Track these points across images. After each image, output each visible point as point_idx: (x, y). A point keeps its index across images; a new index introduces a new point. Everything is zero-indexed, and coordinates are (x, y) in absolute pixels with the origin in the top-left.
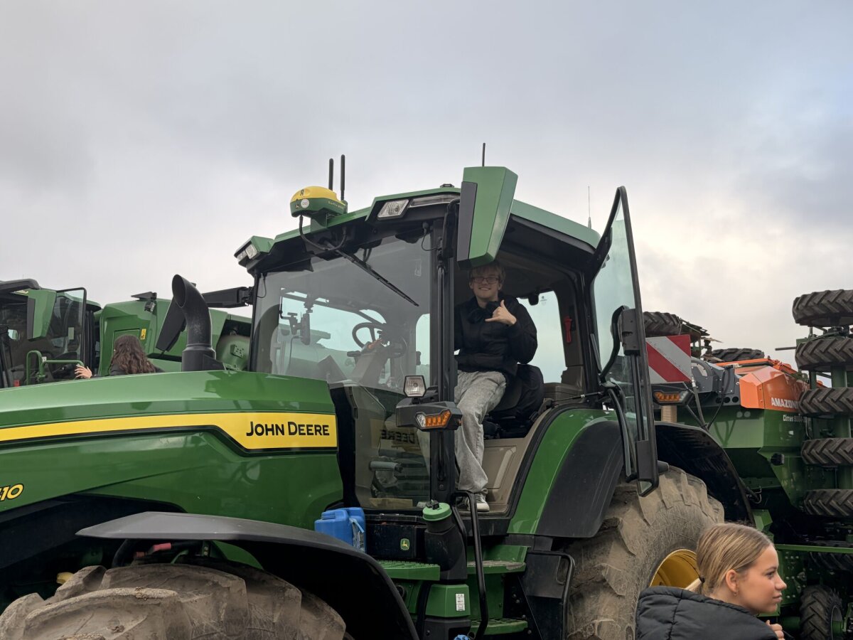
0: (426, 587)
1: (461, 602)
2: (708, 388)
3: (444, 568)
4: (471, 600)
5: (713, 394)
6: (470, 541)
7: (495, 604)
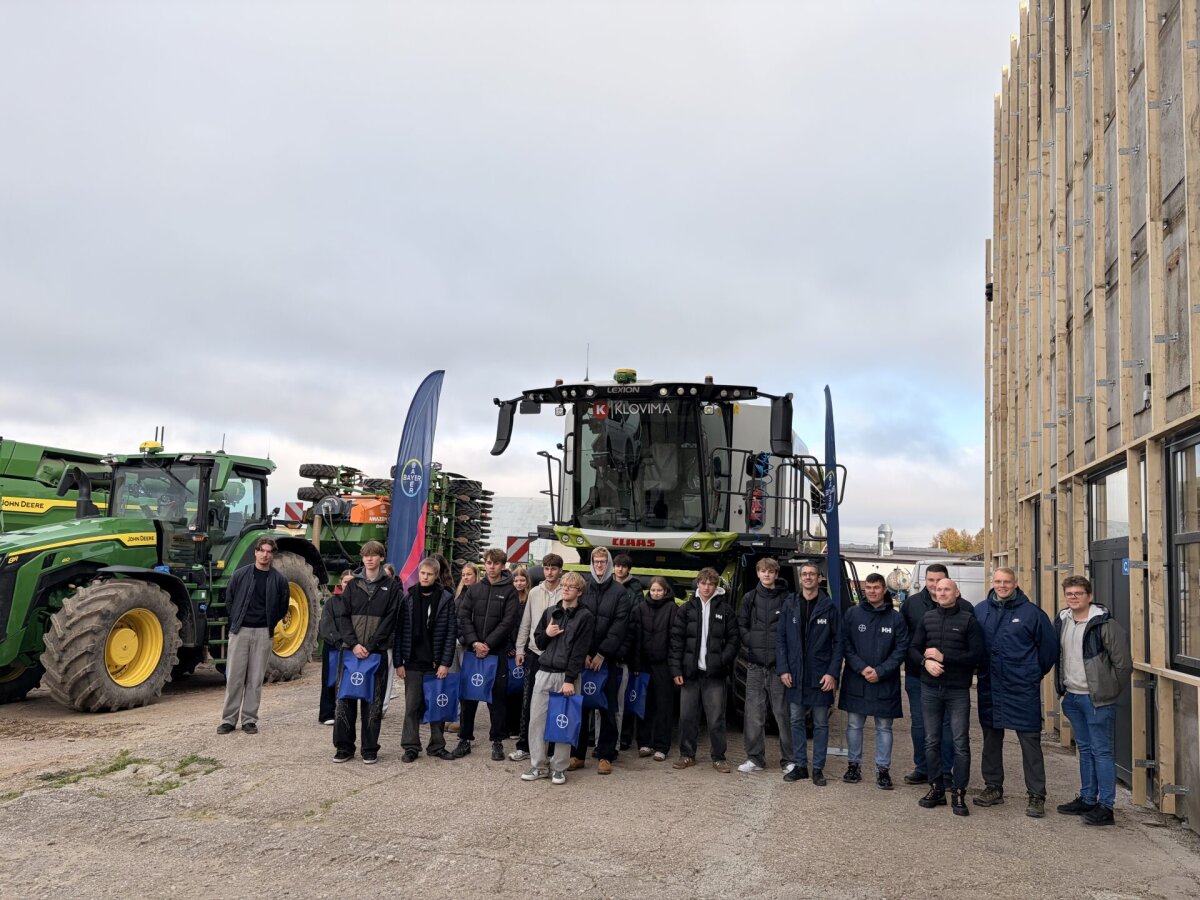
0: (192, 591)
1: (203, 595)
2: (337, 512)
3: (199, 584)
4: (207, 595)
5: (339, 515)
6: (208, 578)
7: (216, 597)
